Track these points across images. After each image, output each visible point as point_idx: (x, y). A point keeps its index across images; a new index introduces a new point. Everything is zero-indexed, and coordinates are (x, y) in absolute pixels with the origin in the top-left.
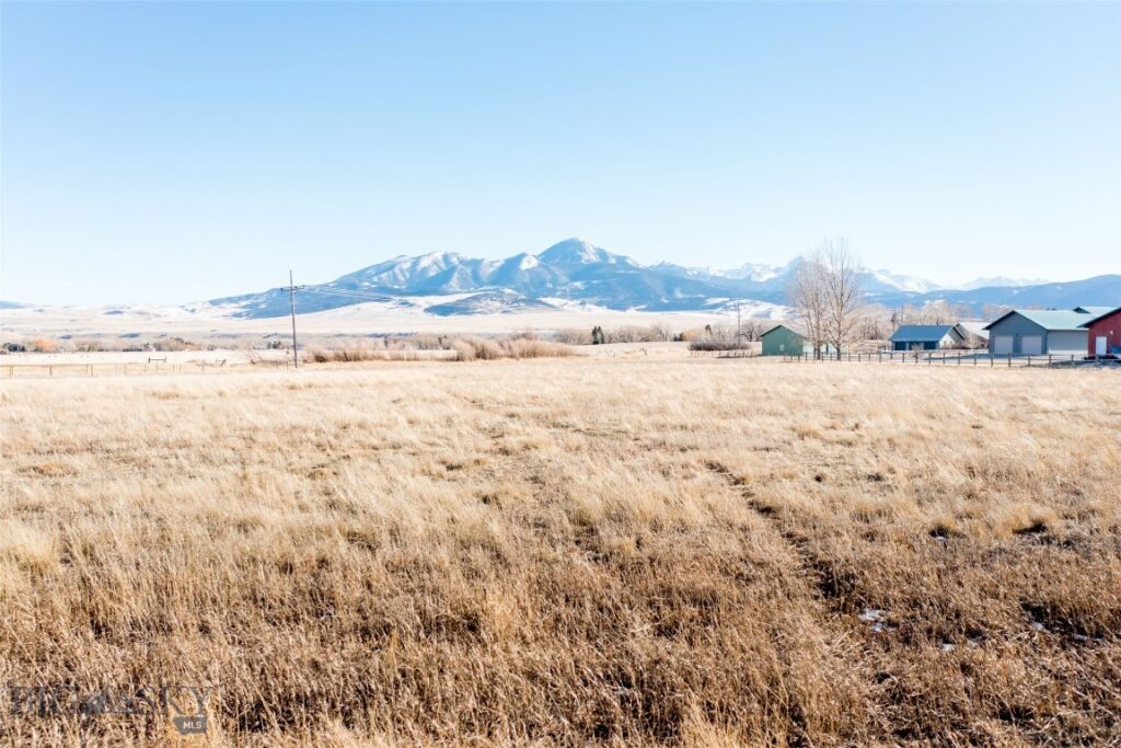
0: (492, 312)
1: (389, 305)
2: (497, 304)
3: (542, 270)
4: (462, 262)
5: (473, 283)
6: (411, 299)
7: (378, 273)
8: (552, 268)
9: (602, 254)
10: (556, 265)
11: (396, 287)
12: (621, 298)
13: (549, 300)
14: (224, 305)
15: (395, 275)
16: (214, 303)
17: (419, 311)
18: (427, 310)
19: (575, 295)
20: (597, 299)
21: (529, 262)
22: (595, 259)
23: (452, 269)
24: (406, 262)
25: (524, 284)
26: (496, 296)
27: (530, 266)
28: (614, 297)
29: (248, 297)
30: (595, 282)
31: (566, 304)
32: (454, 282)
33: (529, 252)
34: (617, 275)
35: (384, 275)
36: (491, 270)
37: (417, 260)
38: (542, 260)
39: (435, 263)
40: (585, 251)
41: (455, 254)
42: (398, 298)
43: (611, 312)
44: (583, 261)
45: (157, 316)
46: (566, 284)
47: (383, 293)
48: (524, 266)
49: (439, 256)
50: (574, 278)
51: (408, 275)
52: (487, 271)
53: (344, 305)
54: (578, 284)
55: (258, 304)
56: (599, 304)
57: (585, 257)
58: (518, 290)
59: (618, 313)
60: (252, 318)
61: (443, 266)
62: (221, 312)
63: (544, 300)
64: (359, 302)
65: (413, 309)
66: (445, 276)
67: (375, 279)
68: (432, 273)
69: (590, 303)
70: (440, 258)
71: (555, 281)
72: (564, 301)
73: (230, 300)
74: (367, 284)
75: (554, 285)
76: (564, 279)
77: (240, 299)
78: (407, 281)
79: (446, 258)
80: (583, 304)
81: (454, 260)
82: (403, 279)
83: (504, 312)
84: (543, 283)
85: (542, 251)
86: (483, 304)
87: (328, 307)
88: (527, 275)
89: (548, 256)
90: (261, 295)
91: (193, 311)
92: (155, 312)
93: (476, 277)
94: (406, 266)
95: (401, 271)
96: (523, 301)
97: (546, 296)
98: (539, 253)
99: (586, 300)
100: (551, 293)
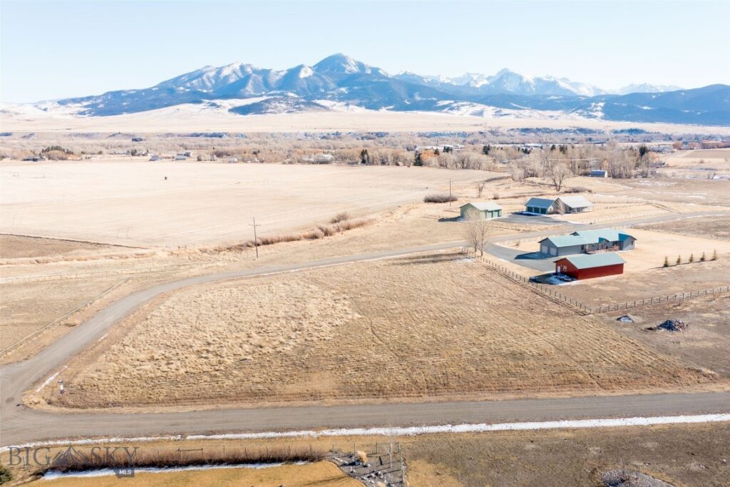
0: (280, 112)
1: (201, 106)
2: (284, 106)
3: (316, 78)
4: (255, 71)
5: (264, 88)
6: (218, 102)
7: (190, 80)
8: (323, 76)
9: (361, 66)
10: (327, 74)
11: (205, 91)
12: (375, 100)
13: (322, 102)
14: (69, 105)
15: (203, 81)
16: (62, 103)
17: (225, 111)
18: (231, 110)
19: (341, 98)
20: (357, 101)
21: (306, 72)
22: (356, 70)
23: (248, 77)
24: (211, 71)
25: (303, 90)
26: (282, 100)
27: (307, 75)
28: (370, 99)
29: (89, 98)
30: (356, 88)
31: (335, 105)
32: (249, 88)
33: (305, 64)
34: (372, 83)
35: (194, 82)
36: (278, 78)
37: (220, 71)
38: (316, 70)
39: (234, 72)
40: (348, 63)
41: (249, 65)
42: (208, 101)
43: (368, 111)
44: (346, 72)
45: (16, 114)
46: (334, 89)
47: (195, 98)
48: (303, 75)
49: (237, 66)
50: (340, 85)
51: (213, 81)
52: (274, 79)
53: (166, 106)
54: (343, 89)
55: (98, 104)
56: (359, 105)
57: (348, 68)
58: (297, 93)
59: (373, 112)
60: (93, 115)
61: (240, 74)
62: (68, 111)
63: (318, 102)
64: (177, 104)
65: (220, 110)
66: (243, 82)
67: (188, 85)
68: (232, 80)
69: (352, 104)
70: (238, 68)
71: (326, 88)
72: (333, 103)
73: (75, 101)
74: (182, 88)
75: (325, 90)
76: (332, 85)
77: (82, 100)
78: (213, 86)
79: (242, 68)
80: (347, 105)
81: (249, 70)
82: (209, 85)
83: (289, 112)
84: (317, 88)
85: (316, 63)
86: (273, 105)
87: (153, 107)
88: (305, 83)
89: (320, 67)
90: (99, 97)
91: (45, 110)
92: (15, 110)
93: (266, 83)
94: (212, 74)
95: (208, 78)
96: (303, 103)
97: (319, 99)
98: (312, 65)
99: (350, 102)
100: (323, 96)
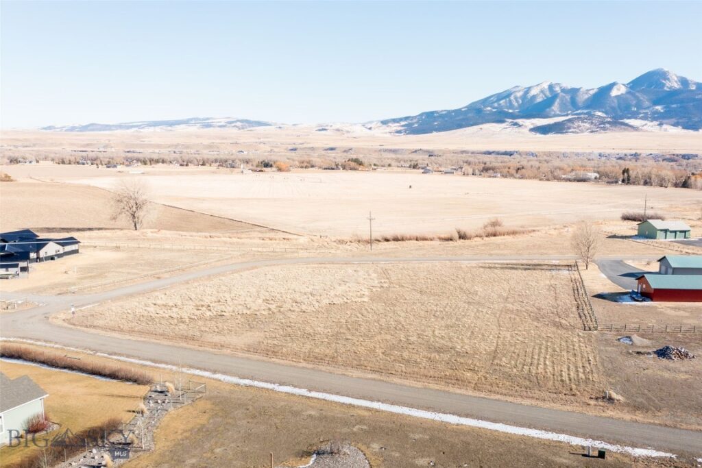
0: (582, 131)
1: (503, 125)
2: (587, 125)
3: (628, 96)
4: (563, 90)
5: (570, 107)
6: (520, 121)
7: (499, 100)
8: (637, 94)
9: (684, 82)
10: (642, 92)
11: (510, 111)
12: (696, 119)
13: (632, 122)
14: (390, 124)
15: (510, 101)
16: (384, 122)
17: (526, 131)
18: (532, 130)
19: (656, 117)
20: (674, 120)
21: (619, 90)
22: (676, 86)
23: (555, 96)
24: (519, 91)
25: (613, 108)
26: (586, 118)
27: (619, 93)
28: (690, 118)
29: (406, 118)
30: (674, 106)
31: (646, 125)
32: (556, 107)
33: (618, 82)
34: (694, 100)
35: (502, 102)
36: (586, 97)
37: (529, 89)
38: (631, 88)
39: (542, 91)
40: (668, 79)
41: (559, 84)
42: (511, 120)
43: (685, 131)
44: (665, 88)
45: (348, 132)
46: (648, 108)
47: (499, 117)
48: (615, 93)
49: (546, 86)
50: (656, 103)
51: (520, 101)
52: (582, 98)
53: (472, 125)
54: (659, 108)
55: (413, 124)
56: (675, 125)
57: (668, 84)
58: (606, 113)
59: (691, 132)
60: (408, 134)
61: (548, 94)
62: (388, 130)
63: (627, 121)
64: (482, 123)
65: (520, 129)
66: (549, 102)
67: (496, 105)
68: (539, 100)
69: (666, 124)
70: (546, 87)
71: (639, 106)
72: (643, 122)
73: (395, 121)
74: (489, 108)
75: (637, 108)
76: (647, 103)
77: (401, 120)
78: (520, 106)
79: (551, 87)
80: (661, 124)
81: (557, 89)
82: (516, 104)
83: (592, 132)
84: (628, 107)
85: (631, 80)
86: (576, 124)
87: (460, 126)
88: (616, 101)
89: (635, 85)
90: (415, 117)
91: (370, 129)
92: (347, 129)
93: (574, 103)
94: (519, 94)
95: (516, 98)
96: (609, 123)
97: (629, 118)
98: (626, 83)
99: (664, 121)
100: (634, 116)
